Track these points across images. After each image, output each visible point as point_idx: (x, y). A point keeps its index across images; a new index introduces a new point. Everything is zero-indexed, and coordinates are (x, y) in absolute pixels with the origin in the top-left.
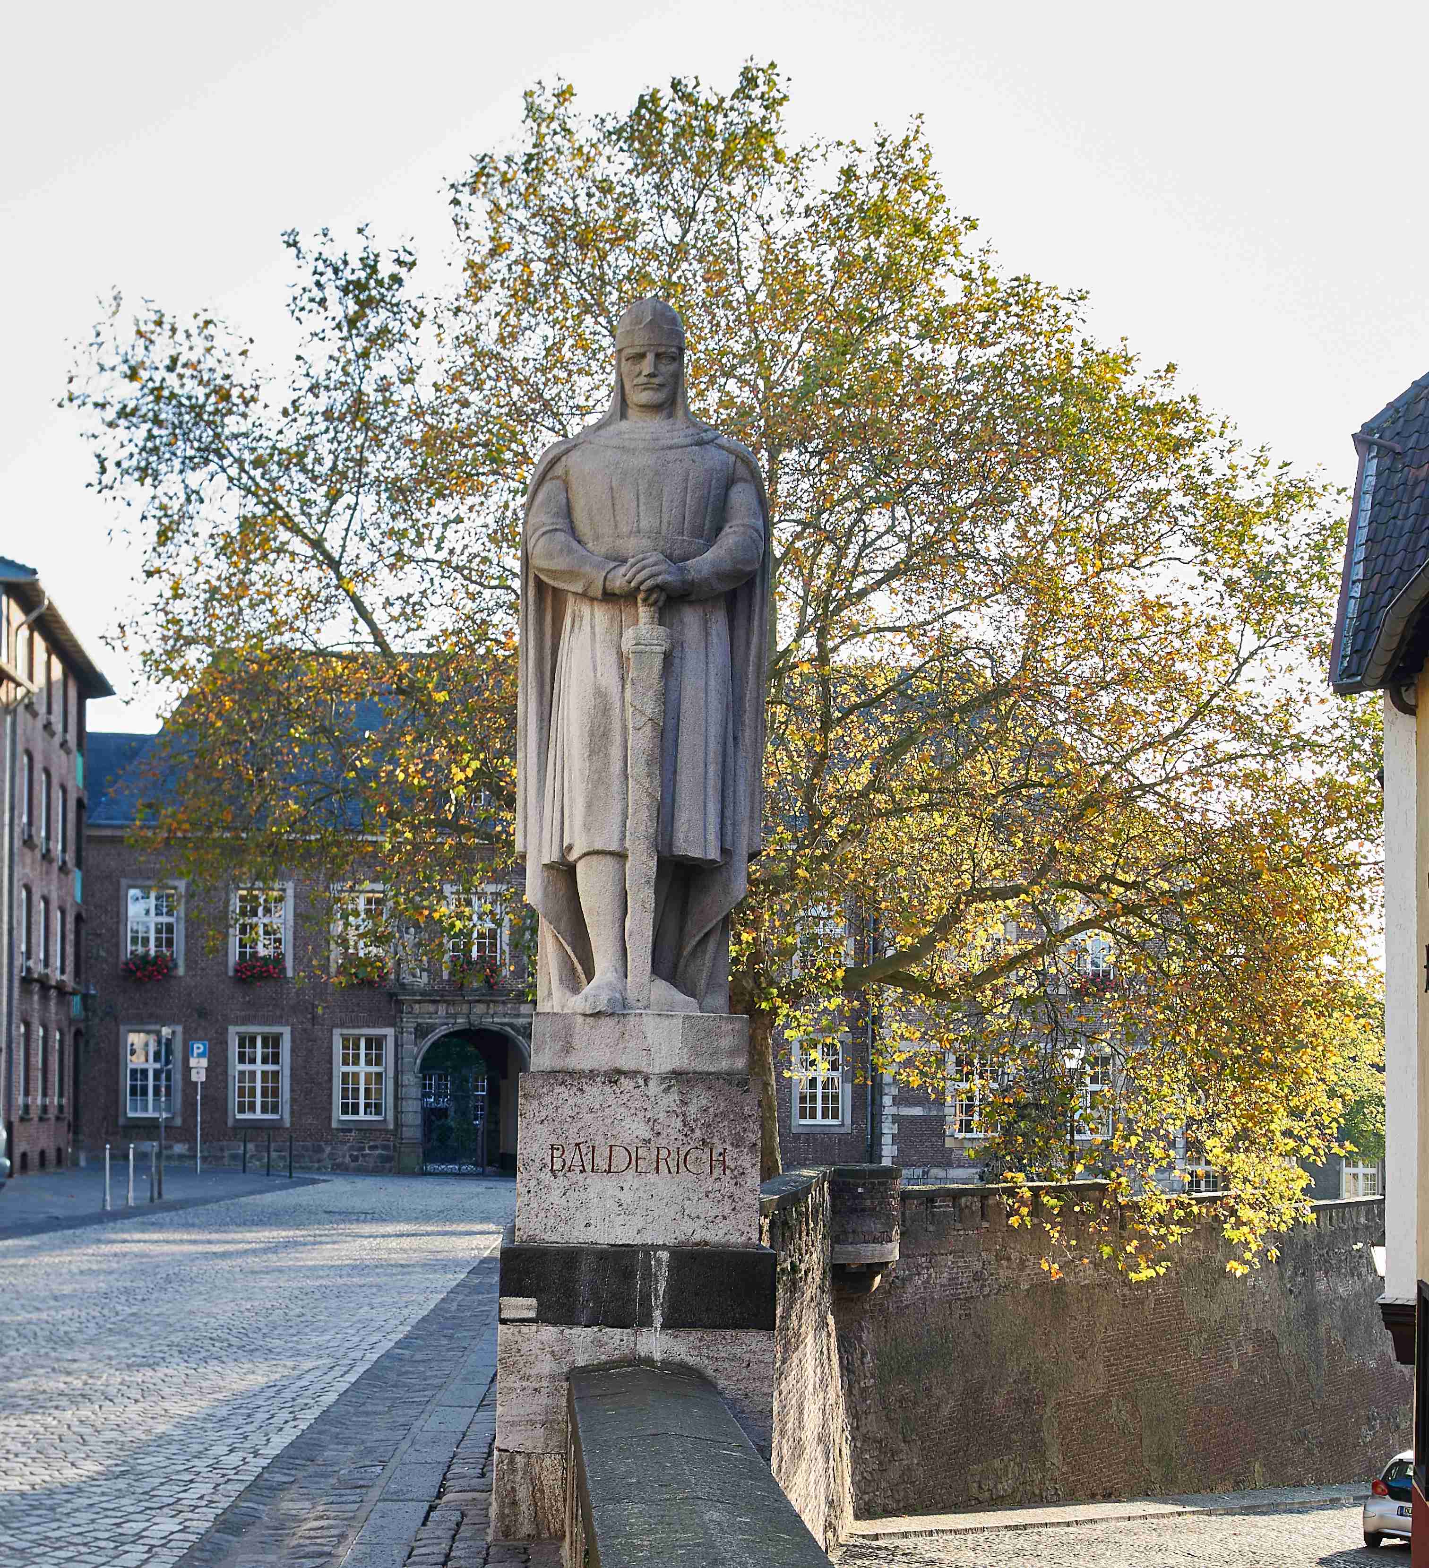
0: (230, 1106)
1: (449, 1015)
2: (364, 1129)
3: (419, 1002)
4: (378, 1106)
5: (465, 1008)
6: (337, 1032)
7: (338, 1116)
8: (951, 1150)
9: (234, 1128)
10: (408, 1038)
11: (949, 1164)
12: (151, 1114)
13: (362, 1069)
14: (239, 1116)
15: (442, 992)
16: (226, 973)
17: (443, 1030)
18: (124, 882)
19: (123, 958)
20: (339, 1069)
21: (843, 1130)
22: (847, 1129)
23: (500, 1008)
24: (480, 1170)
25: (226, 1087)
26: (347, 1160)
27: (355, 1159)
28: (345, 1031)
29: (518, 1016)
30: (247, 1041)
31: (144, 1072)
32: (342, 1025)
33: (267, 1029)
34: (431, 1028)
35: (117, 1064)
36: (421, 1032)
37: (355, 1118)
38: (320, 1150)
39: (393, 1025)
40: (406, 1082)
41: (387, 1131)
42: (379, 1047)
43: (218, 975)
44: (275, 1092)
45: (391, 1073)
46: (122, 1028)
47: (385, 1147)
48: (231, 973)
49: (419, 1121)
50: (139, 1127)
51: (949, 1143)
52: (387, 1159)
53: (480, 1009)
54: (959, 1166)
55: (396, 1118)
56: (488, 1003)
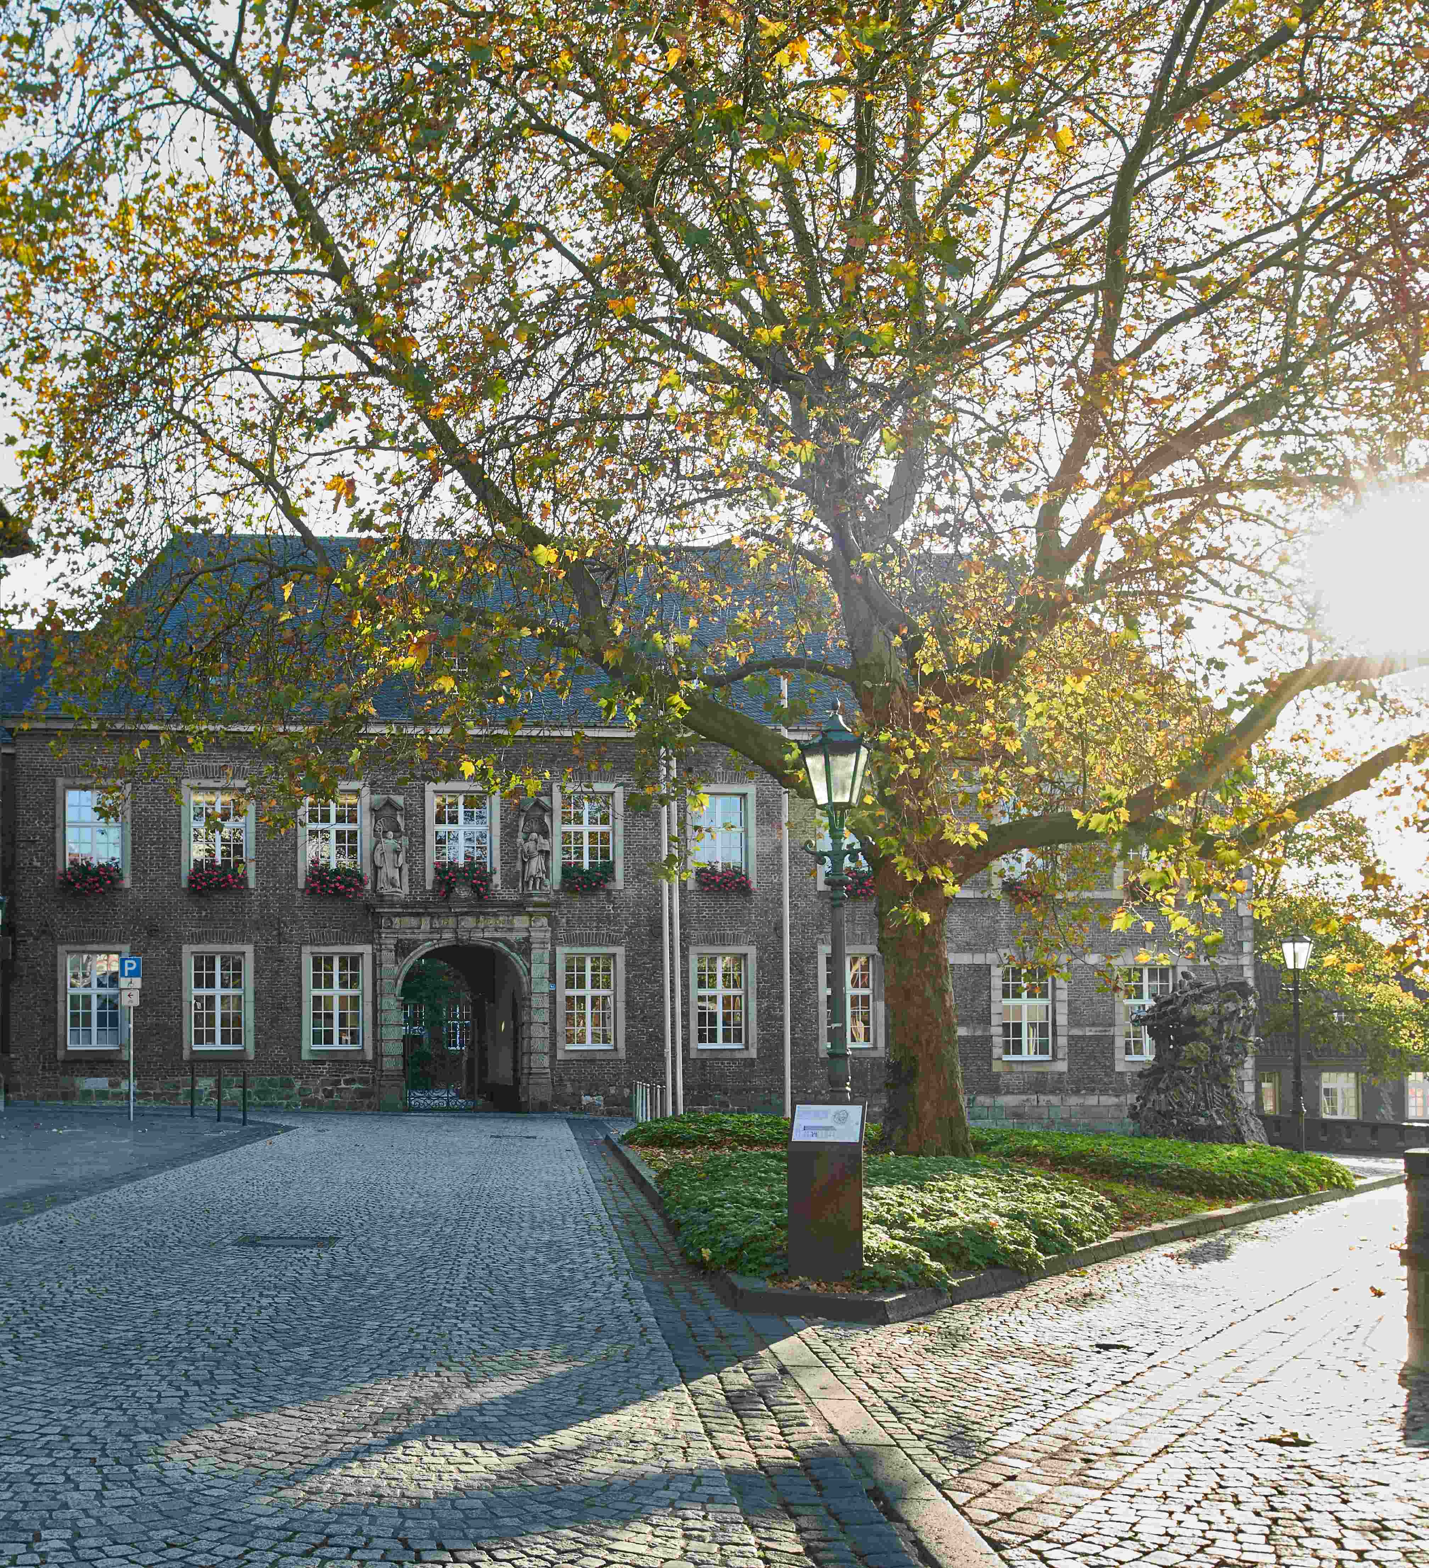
0: (185, 1037)
1: (433, 930)
2: (339, 1061)
3: (398, 915)
4: (354, 1035)
5: (451, 921)
6: (307, 950)
7: (308, 1045)
8: (998, 1075)
9: (191, 1062)
10: (388, 956)
11: (995, 1090)
12: (94, 1046)
13: (336, 991)
14: (196, 1048)
15: (425, 904)
16: (179, 885)
17: (426, 948)
18: (60, 782)
19: (60, 867)
20: (309, 992)
21: (874, 1054)
22: (881, 1052)
23: (492, 921)
24: (471, 1104)
25: (181, 1015)
26: (320, 1095)
27: (329, 1094)
28: (316, 949)
29: (511, 930)
30: (205, 962)
31: (87, 999)
32: (312, 943)
33: (228, 948)
34: (415, 944)
35: (55, 988)
36: (402, 949)
37: (328, 1047)
38: (290, 1086)
39: (371, 942)
40: (385, 1007)
41: (364, 1062)
42: (355, 967)
43: (169, 887)
44: (238, 1021)
45: (368, 997)
46: (61, 949)
47: (362, 1081)
48: (184, 884)
49: (400, 1051)
50: (80, 1061)
51: (997, 1067)
52: (363, 1094)
53: (469, 922)
54: (1008, 1093)
55: (375, 1048)
56: (477, 916)
